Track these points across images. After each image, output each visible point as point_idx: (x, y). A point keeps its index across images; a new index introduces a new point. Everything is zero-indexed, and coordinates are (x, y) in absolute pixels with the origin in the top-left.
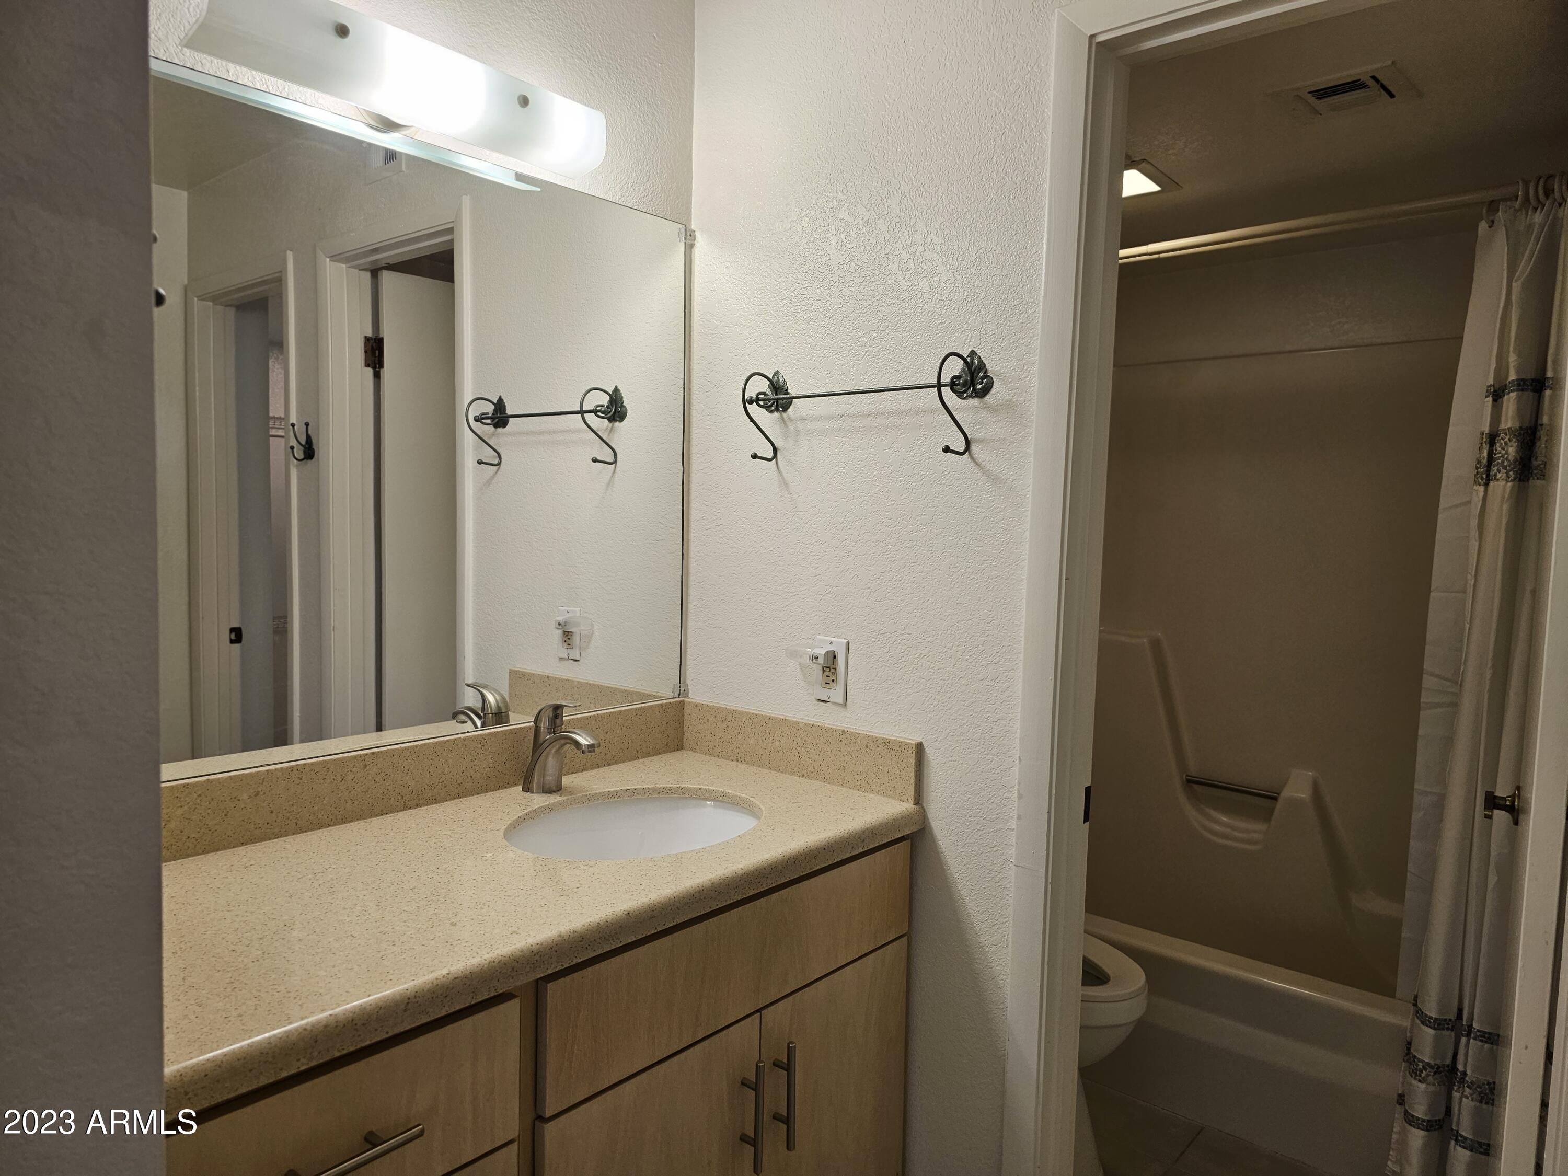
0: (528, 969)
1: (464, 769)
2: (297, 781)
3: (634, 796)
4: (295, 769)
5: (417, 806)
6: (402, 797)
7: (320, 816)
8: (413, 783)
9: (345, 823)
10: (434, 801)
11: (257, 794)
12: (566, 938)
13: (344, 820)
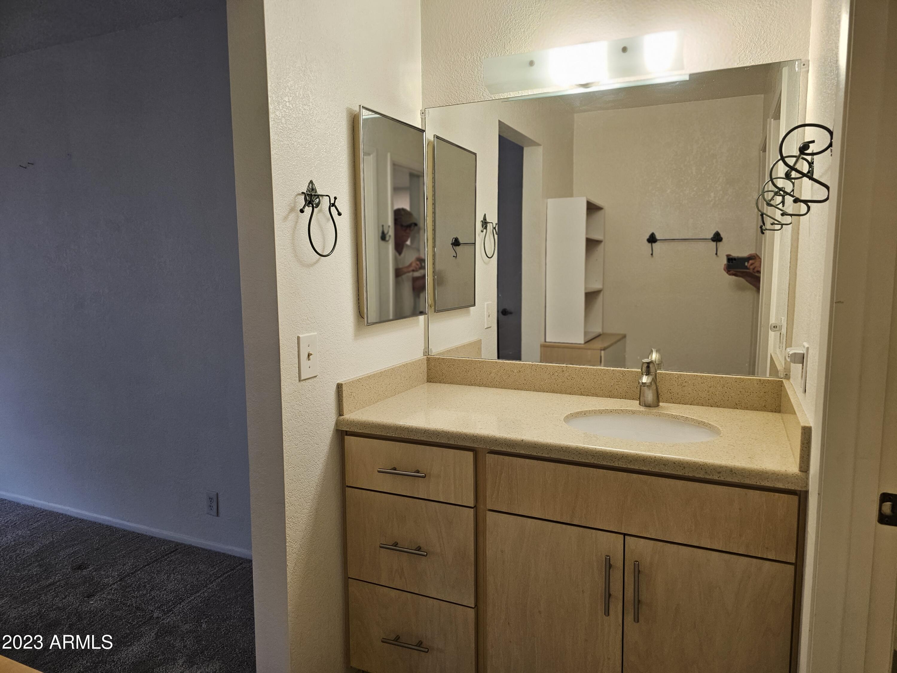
0: (471, 441)
1: (612, 384)
2: (535, 370)
3: (686, 420)
4: (534, 365)
5: (588, 395)
6: (580, 389)
7: (543, 387)
8: (585, 384)
9: (554, 393)
10: (596, 395)
11: (520, 371)
12: (489, 437)
13: (553, 392)
